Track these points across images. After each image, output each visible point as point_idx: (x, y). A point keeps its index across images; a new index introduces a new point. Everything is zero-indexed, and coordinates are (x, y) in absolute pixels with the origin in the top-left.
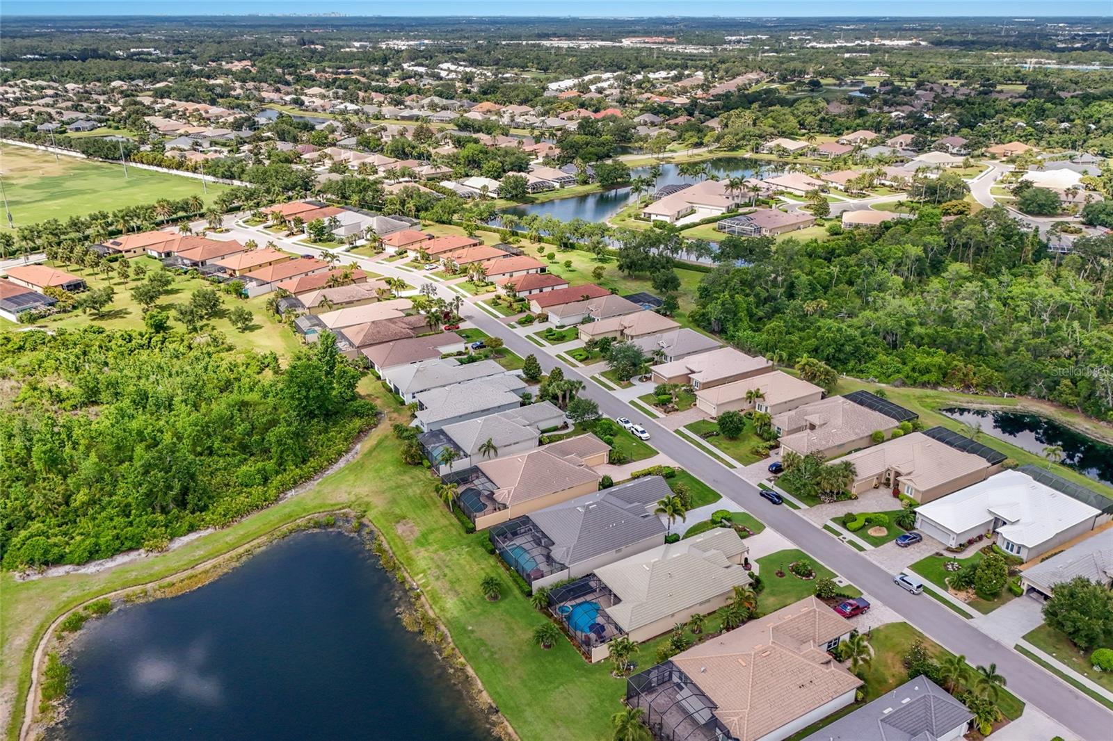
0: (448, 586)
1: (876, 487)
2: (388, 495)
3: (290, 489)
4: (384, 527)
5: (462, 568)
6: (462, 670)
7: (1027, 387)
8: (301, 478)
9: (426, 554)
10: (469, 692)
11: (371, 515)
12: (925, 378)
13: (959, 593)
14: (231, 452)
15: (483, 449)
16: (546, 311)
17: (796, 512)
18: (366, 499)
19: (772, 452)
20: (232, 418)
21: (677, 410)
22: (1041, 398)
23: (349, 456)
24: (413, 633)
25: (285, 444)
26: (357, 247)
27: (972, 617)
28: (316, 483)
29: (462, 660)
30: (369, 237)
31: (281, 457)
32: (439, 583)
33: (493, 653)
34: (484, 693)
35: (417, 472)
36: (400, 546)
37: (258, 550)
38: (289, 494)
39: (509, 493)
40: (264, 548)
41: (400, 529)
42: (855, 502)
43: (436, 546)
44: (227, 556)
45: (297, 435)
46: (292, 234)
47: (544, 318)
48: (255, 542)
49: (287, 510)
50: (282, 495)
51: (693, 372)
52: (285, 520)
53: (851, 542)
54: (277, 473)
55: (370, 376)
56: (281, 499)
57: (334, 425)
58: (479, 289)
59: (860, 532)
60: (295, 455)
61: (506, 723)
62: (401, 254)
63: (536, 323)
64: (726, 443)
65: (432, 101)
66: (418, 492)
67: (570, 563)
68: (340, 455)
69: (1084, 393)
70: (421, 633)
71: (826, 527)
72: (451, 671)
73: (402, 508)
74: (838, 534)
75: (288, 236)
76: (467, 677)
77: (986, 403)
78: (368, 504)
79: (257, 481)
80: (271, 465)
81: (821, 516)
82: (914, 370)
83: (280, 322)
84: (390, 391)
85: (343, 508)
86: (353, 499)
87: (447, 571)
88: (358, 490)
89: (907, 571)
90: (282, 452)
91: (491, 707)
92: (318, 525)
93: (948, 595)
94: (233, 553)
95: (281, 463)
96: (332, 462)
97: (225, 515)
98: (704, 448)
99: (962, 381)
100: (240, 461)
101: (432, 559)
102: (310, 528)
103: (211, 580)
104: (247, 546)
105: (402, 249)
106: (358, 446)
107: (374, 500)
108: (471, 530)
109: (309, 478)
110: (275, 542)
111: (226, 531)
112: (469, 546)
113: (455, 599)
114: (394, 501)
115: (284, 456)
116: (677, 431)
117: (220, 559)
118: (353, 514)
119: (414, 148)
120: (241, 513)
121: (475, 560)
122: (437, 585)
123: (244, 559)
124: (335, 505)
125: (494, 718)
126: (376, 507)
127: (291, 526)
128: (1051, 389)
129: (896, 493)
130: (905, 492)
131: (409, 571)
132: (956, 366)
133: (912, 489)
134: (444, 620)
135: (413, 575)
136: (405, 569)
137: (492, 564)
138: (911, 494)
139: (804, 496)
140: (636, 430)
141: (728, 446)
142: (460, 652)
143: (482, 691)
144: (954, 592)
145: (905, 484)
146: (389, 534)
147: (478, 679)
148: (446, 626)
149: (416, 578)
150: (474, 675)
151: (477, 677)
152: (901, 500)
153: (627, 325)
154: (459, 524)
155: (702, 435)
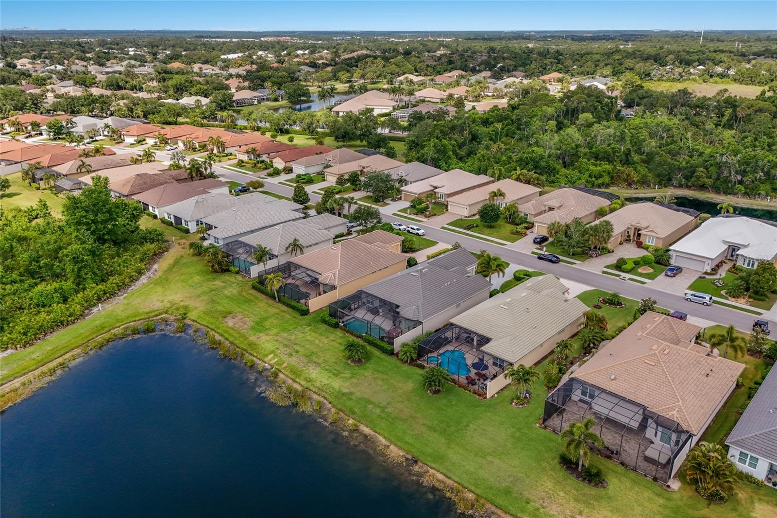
0: (306, 360)
1: (621, 244)
2: (205, 298)
3: (95, 305)
4: (211, 324)
5: (311, 342)
6: (356, 430)
7: (670, 180)
8: (105, 293)
9: (268, 338)
10: (375, 450)
11: (192, 315)
12: (600, 181)
13: (739, 300)
14: (18, 278)
15: (290, 249)
16: (288, 165)
17: (573, 266)
18: (182, 304)
19: (528, 232)
20: (11, 250)
21: (435, 215)
22: (680, 186)
23: (148, 274)
24: (287, 407)
25: (82, 261)
26: (96, 141)
27: (762, 314)
28: (122, 298)
29: (351, 421)
30: (106, 133)
31: (79, 276)
32: (294, 359)
33: (383, 409)
34: (392, 447)
35: (226, 277)
36: (237, 336)
37: (73, 363)
38: (95, 310)
39: (334, 274)
40: (80, 359)
41: (230, 322)
42: (613, 254)
43: (275, 331)
44: (37, 373)
45: (92, 253)
46: (31, 136)
47: (289, 170)
48: (67, 356)
49: (98, 322)
50: (86, 311)
51: (436, 188)
52: (98, 331)
53: (630, 279)
54: (77, 292)
55: (146, 216)
56: (87, 315)
57: (126, 250)
58: (221, 158)
59: (633, 272)
60: (95, 274)
61: (432, 471)
62: (140, 142)
63: (283, 174)
64: (487, 231)
65: (129, 63)
66: (235, 291)
67: (424, 318)
68: (140, 273)
69: (714, 176)
70: (295, 405)
71: (604, 272)
72: (345, 434)
73: (224, 305)
74: (618, 276)
75: (27, 137)
76: (366, 436)
77: (648, 193)
78: (186, 307)
79: (56, 299)
80: (68, 285)
81: (596, 266)
82: (590, 176)
83: (38, 189)
84: (171, 224)
85: (160, 314)
86: (169, 305)
87: (297, 348)
88: (170, 298)
89: (687, 291)
90: (80, 270)
91: (407, 459)
92: (136, 331)
93: (732, 302)
94: (44, 369)
95: (80, 284)
96: (133, 280)
97: (25, 334)
98: (472, 236)
99: (626, 180)
100: (30, 286)
101: (277, 341)
102: (128, 335)
103: (24, 397)
104: (60, 360)
105: (141, 138)
106: (156, 266)
107: (191, 303)
108: (305, 313)
109: (113, 294)
110: (91, 353)
111: (31, 349)
112: (310, 325)
113: (318, 369)
114: (212, 301)
115: (82, 273)
116: (443, 228)
117: (30, 376)
118: (172, 318)
119: (126, 82)
120: (44, 331)
121: (321, 334)
122: (294, 361)
123: (59, 372)
124: (150, 312)
125: (416, 468)
126: (196, 308)
127: (107, 336)
128: (687, 178)
129: (640, 245)
130: (649, 242)
131: (255, 354)
132: (620, 170)
133: (653, 239)
134: (314, 390)
135: (262, 358)
136: (250, 354)
137: (341, 335)
138: (652, 243)
139: (573, 254)
140: (412, 228)
141: (491, 232)
142: (347, 415)
143: (388, 446)
144: (733, 299)
145: (646, 235)
146: (219, 328)
147: (378, 436)
148: (319, 395)
149: (266, 360)
150: (372, 433)
151: (376, 434)
152: (647, 249)
153: (365, 165)
154: (290, 310)
155: (465, 229)
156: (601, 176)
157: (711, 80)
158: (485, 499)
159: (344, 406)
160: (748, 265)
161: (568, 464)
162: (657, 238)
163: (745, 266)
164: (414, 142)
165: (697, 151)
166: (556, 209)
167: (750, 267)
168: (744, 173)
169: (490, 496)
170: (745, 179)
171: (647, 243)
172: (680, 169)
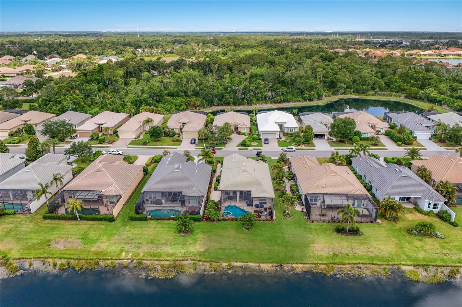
0: (153, 245)
2: (9, 239)
6: (233, 267)
7: (212, 102)
10: (256, 271)
13: (302, 146)
17: (222, 150)
19: (181, 139)
21: (114, 141)
22: (218, 105)
24: (175, 277)
27: (315, 149)
29: (224, 264)
32: (144, 248)
33: (235, 249)
34: (262, 265)
36: (77, 253)
39: (115, 188)
41: (59, 247)
42: (233, 140)
43: (105, 238)
51: (100, 125)
53: (254, 149)
59: (251, 146)
61: (293, 265)
64: (158, 143)
66: (31, 226)
67: (205, 193)
69: (233, 97)
70: (179, 273)
71: (239, 149)
72: (230, 272)
74: (247, 149)
81: (232, 147)
82: (175, 106)
87: (137, 241)
89: (280, 148)
91: (276, 266)
98: (153, 148)
99: (194, 106)
101: (115, 243)
108: (111, 220)
112: (126, 225)
113: (169, 246)
114: (20, 239)
116: (128, 147)
121: (142, 228)
125: (286, 268)
126: (11, 249)
128: (220, 100)
129: (239, 133)
130: (243, 131)
131: (109, 258)
132: (189, 100)
133: (245, 128)
134: (180, 259)
135: (117, 258)
136: (103, 259)
137: (156, 223)
138: (245, 131)
139: (217, 144)
140: (112, 151)
141: (161, 143)
142: (218, 262)
143: (259, 265)
144: (300, 146)
145: (241, 127)
146: (53, 254)
147: (248, 264)
148: (187, 260)
149: (122, 257)
150: (243, 264)
151: (245, 263)
152: (244, 134)
153: (26, 119)
154: (97, 222)
155: (143, 145)
156: (181, 105)
157: (166, 55)
158: (331, 264)
159: (212, 258)
160: (290, 131)
161: (340, 231)
162: (246, 127)
163: (289, 132)
164: (47, 100)
165: (216, 86)
166: (187, 124)
167: (291, 132)
168: (244, 94)
169: (331, 261)
170: (246, 97)
171: (242, 132)
172: (216, 96)
